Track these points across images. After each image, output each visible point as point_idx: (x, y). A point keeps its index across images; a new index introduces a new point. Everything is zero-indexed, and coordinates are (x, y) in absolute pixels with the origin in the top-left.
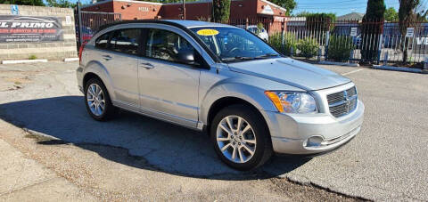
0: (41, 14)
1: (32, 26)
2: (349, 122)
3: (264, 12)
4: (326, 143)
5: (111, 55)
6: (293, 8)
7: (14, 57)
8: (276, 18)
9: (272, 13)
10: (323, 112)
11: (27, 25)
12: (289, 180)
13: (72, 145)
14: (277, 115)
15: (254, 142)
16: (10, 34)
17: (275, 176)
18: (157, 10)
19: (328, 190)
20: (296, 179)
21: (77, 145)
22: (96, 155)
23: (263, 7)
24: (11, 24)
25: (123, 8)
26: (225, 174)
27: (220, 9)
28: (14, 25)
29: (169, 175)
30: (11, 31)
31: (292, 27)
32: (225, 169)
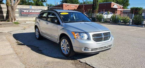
0: (38, 8)
1: (35, 12)
2: (102, 44)
3: (114, 7)
4: (91, 50)
5: (40, 20)
6: (128, 6)
7: (30, 21)
8: (118, 9)
9: (117, 7)
10: (91, 40)
11: (34, 11)
12: (79, 61)
13: (26, 46)
14: (74, 40)
15: (69, 48)
16: (29, 14)
17: (76, 59)
18: (77, 7)
19: (89, 65)
20: (81, 61)
21: (27, 46)
22: (30, 48)
23: (113, 6)
24: (29, 11)
25: (66, 6)
26: (61, 57)
27: (95, 6)
28: (30, 12)
29: (45, 56)
30: (29, 13)
31: (125, 13)
32: (62, 56)
